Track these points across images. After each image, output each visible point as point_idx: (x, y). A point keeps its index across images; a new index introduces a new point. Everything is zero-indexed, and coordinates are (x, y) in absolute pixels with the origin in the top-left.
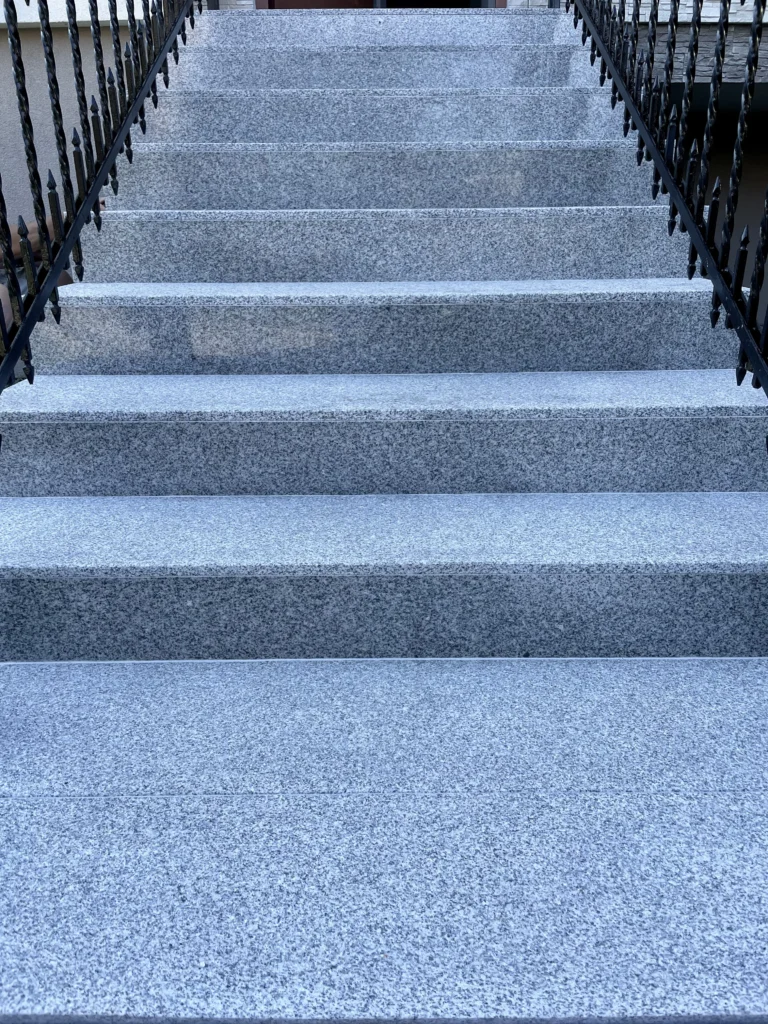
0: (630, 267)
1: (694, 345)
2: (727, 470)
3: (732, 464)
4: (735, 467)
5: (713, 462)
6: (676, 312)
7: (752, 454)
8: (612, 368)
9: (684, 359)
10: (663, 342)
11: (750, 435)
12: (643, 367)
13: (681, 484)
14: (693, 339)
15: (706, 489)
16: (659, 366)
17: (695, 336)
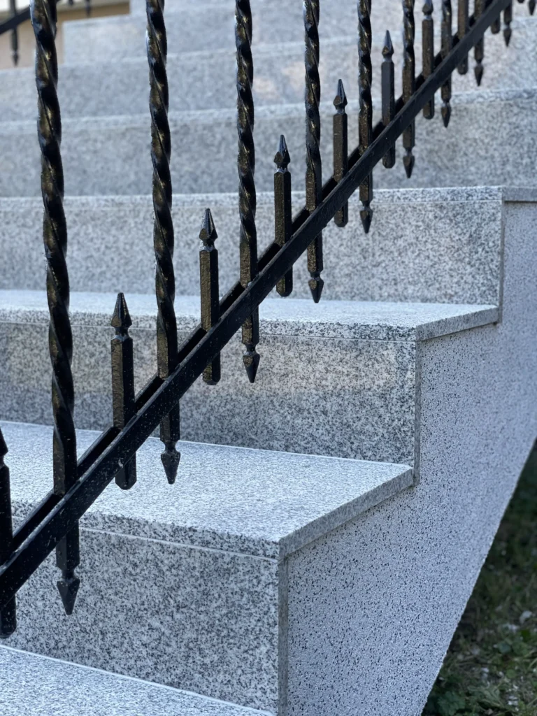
0: (379, 282)
1: (325, 413)
2: (145, 638)
3: (151, 628)
4: (155, 635)
5: (121, 617)
6: (291, 354)
7: (177, 616)
8: (208, 438)
9: (312, 435)
10: (277, 404)
11: (170, 579)
12: (251, 443)
13: (80, 647)
14: (322, 403)
15: (117, 668)
16: (275, 443)
17: (325, 399)
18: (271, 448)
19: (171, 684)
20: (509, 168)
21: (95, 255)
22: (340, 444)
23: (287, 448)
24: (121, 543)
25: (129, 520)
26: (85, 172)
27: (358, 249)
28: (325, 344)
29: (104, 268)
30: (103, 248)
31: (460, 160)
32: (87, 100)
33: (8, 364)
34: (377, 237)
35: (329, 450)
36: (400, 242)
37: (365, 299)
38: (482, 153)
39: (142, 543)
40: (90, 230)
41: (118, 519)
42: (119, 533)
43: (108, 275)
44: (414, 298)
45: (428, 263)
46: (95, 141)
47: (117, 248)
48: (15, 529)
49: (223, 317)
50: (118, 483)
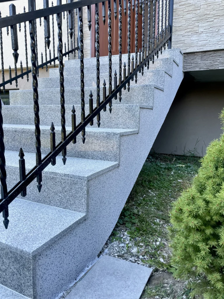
0: (114, 124)
1: (100, 151)
2: (58, 198)
3: (59, 196)
4: (60, 197)
5: (53, 194)
6: (93, 138)
7: (65, 193)
8: (75, 157)
9: (97, 156)
10: (90, 149)
11: (64, 185)
12: (85, 158)
13: (44, 201)
14: (100, 149)
15: (52, 205)
16: (90, 158)
17: (100, 148)
18: (89, 159)
19: (64, 208)
20: (142, 101)
21: (53, 118)
22: (103, 158)
23: (92, 159)
24: (53, 178)
25: (55, 173)
26: (52, 100)
27: (110, 117)
28: (100, 136)
29: (55, 121)
30: (55, 116)
31: (132, 99)
32: (54, 85)
33: (32, 140)
34: (113, 115)
35: (101, 159)
36: (118, 116)
37: (111, 128)
38: (137, 98)
39: (58, 178)
40: (52, 112)
41: (52, 172)
42: (53, 175)
43: (56, 122)
44: (121, 128)
45: (124, 120)
46: (54, 93)
47: (58, 116)
48: (26, 174)
49: (77, 129)
50: (52, 164)
